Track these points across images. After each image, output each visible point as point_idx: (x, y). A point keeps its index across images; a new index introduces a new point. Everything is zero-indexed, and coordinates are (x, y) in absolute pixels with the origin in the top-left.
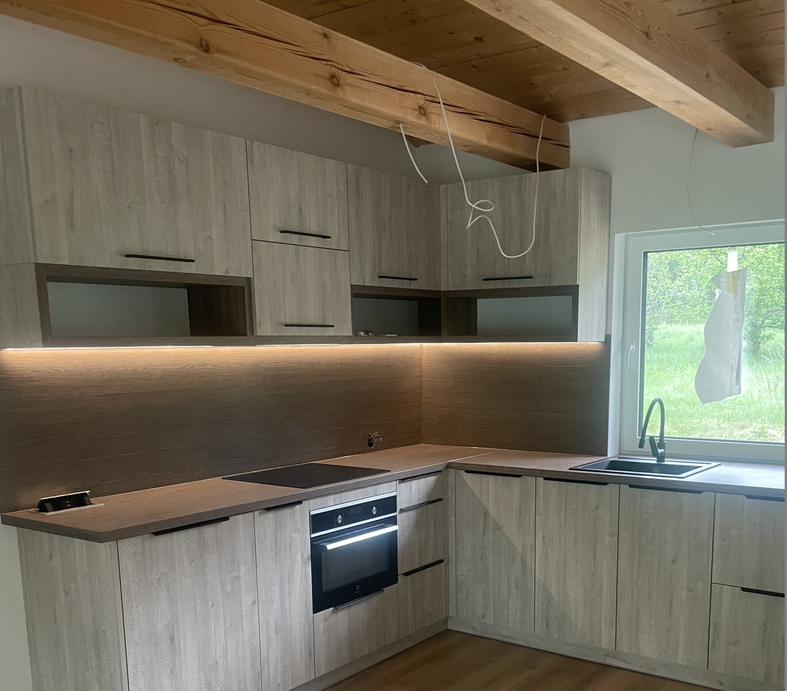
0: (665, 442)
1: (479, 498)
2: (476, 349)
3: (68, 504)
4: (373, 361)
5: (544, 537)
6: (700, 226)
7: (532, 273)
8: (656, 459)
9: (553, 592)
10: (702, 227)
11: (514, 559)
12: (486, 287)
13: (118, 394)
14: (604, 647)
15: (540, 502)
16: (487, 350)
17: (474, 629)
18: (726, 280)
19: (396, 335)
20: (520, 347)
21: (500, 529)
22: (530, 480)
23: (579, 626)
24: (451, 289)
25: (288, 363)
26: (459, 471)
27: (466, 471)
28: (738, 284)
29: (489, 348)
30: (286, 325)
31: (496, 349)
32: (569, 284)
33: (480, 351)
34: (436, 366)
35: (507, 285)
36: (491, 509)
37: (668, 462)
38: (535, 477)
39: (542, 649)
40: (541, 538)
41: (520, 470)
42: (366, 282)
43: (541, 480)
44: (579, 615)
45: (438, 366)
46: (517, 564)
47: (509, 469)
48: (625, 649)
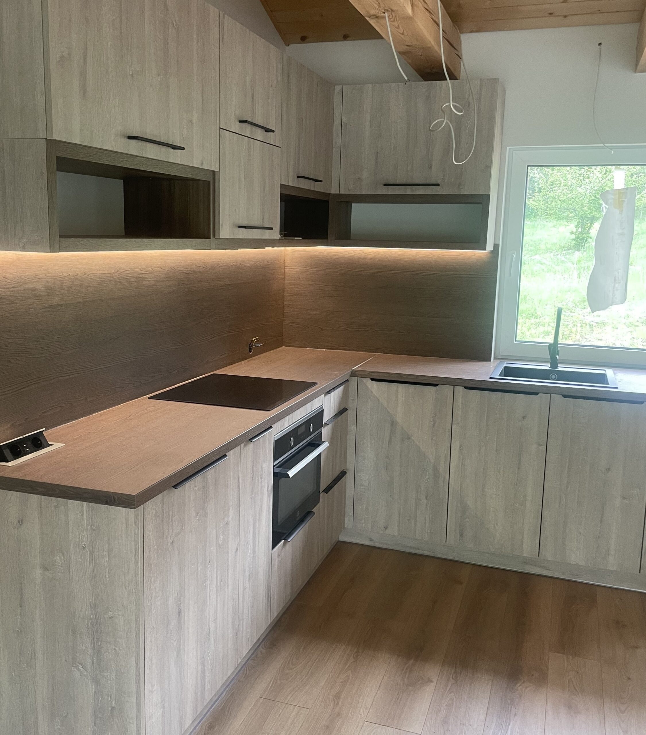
0: (559, 349)
1: (387, 407)
2: (349, 253)
3: (26, 447)
4: (254, 262)
5: (461, 447)
6: (604, 144)
7: (439, 182)
8: (549, 365)
9: (470, 502)
10: (605, 145)
11: (425, 469)
12: (385, 192)
13: (60, 305)
14: (525, 555)
15: (458, 412)
16: (361, 254)
17: (371, 540)
18: (613, 197)
19: (301, 238)
20: (399, 253)
21: (409, 438)
22: (448, 390)
23: (497, 534)
24: (342, 192)
25: (196, 266)
26: (362, 379)
27: (373, 380)
28: (624, 201)
29: (363, 253)
30: (240, 227)
31: (372, 254)
32: (481, 193)
33: (353, 255)
34: (302, 268)
35: (409, 191)
36: (399, 419)
37: (561, 368)
38: (453, 386)
39: (452, 558)
40: (458, 447)
41: (438, 379)
42: (290, 182)
43: (460, 390)
44: (499, 525)
45: (304, 269)
46: (427, 473)
47: (426, 378)
48: (550, 557)
